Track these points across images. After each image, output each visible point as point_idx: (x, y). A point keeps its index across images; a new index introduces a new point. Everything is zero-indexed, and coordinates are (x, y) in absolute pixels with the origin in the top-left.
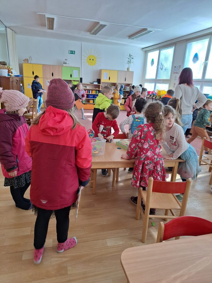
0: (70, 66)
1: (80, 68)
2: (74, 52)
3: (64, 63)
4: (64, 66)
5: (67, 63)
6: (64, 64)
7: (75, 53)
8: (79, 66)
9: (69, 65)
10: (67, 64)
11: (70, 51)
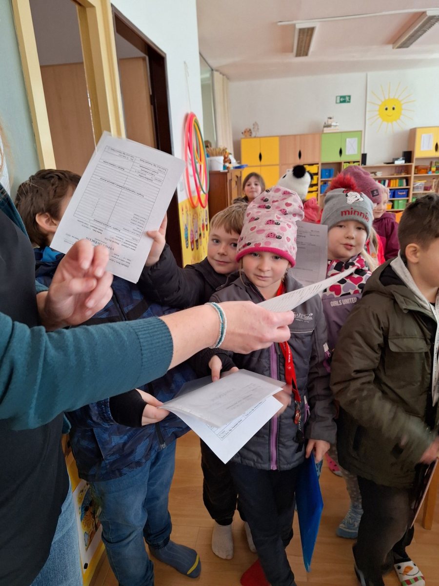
0: (338, 131)
1: (361, 131)
2: (347, 99)
3: (325, 127)
4: (325, 132)
5: (333, 124)
6: (325, 129)
7: (350, 99)
8: (360, 128)
9: (338, 129)
10: (332, 127)
11: (339, 98)
